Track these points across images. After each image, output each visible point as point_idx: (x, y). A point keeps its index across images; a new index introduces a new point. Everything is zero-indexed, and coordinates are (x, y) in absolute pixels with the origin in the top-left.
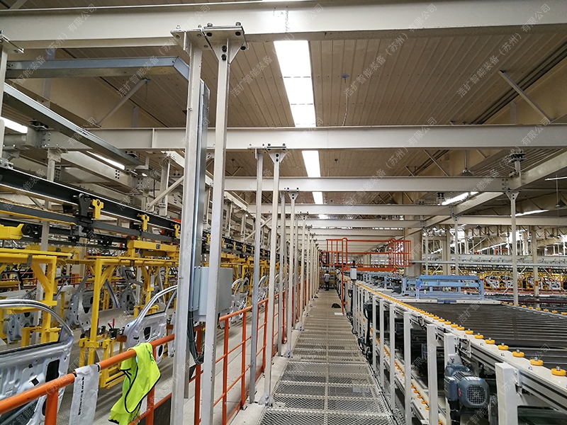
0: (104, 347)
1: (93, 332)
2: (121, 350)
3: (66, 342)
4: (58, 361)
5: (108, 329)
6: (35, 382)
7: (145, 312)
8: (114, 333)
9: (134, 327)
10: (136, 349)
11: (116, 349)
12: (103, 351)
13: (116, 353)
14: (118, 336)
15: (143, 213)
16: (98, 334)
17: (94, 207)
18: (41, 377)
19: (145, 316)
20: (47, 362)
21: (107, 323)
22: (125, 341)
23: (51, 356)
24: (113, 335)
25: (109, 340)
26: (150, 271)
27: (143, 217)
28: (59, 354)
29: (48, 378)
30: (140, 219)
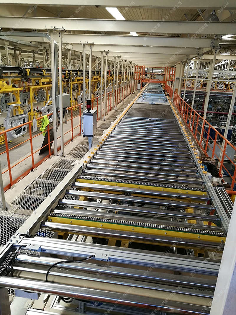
0: (35, 115)
1: (32, 111)
2: (41, 116)
3: (26, 114)
4: (25, 119)
5: (36, 109)
6: (21, 123)
7: (47, 104)
8: (38, 111)
9: (44, 109)
10: (44, 116)
11: (39, 116)
12: (35, 116)
13: (39, 117)
14: (39, 112)
15: (43, 69)
16: (33, 111)
17: (27, 72)
18: (22, 122)
19: (48, 106)
20: (23, 119)
21: (35, 108)
22: (42, 113)
23: (23, 117)
24: (38, 112)
25: (37, 113)
26: (48, 89)
27: (43, 71)
28: (25, 117)
29: (23, 123)
30: (42, 71)
